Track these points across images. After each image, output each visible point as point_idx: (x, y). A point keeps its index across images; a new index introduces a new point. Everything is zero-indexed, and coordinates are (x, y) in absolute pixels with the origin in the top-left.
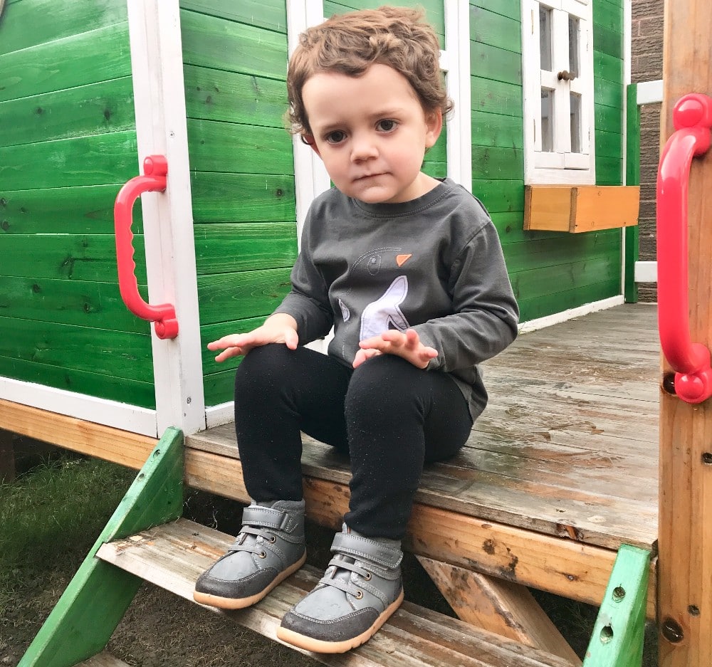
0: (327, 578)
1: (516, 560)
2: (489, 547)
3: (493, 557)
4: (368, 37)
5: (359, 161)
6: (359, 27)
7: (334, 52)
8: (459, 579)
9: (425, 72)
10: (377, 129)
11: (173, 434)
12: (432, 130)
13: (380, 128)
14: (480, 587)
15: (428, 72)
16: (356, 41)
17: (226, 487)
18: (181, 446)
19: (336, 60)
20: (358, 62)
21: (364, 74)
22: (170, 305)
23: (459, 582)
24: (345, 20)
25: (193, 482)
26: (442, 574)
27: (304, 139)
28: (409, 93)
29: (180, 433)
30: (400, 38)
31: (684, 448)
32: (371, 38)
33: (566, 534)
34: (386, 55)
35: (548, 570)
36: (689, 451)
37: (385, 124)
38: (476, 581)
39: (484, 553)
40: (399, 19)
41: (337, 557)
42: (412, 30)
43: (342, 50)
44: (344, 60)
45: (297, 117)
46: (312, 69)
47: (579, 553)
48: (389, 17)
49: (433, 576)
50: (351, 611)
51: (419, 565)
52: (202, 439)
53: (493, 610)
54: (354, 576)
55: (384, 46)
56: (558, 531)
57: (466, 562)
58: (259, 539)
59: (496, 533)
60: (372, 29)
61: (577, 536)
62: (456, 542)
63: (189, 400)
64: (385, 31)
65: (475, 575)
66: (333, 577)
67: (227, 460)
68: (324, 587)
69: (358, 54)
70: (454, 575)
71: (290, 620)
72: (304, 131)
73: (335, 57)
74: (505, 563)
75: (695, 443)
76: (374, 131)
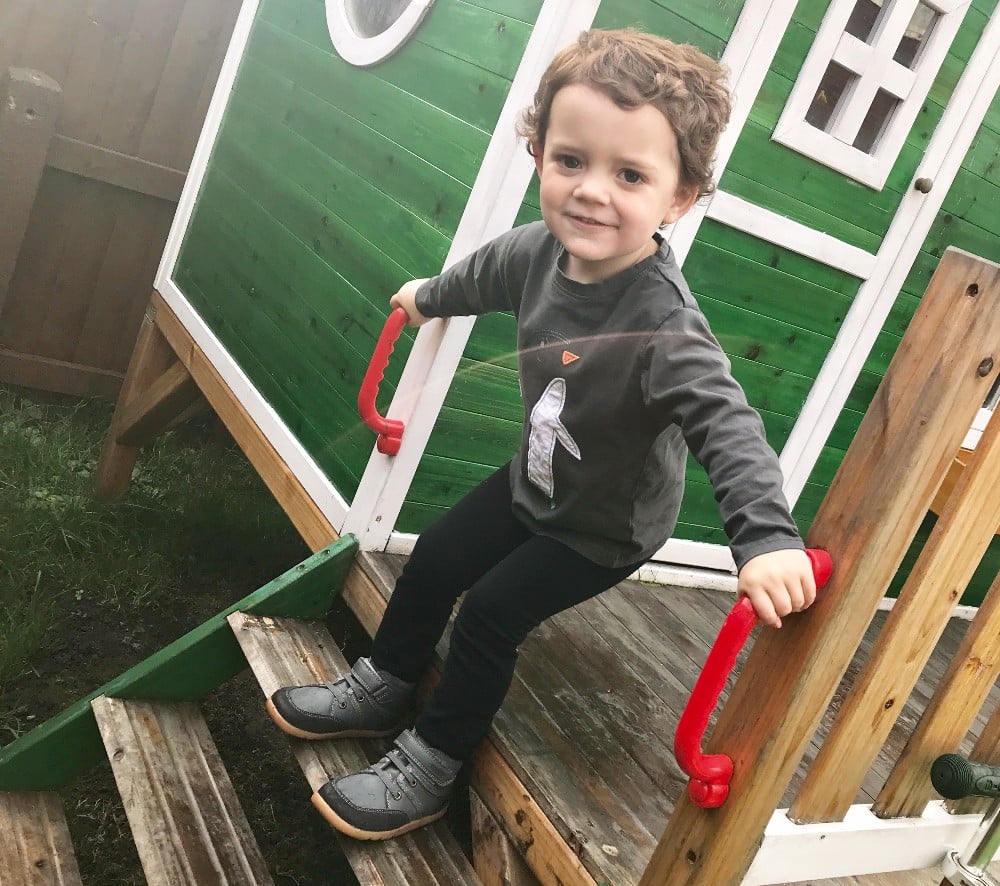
0: (377, 767)
1: (532, 842)
2: (520, 817)
3: (518, 827)
4: (656, 72)
5: (583, 200)
6: (649, 56)
7: (612, 71)
8: (488, 828)
9: (699, 141)
10: (618, 176)
11: (350, 542)
12: (679, 206)
13: (623, 176)
14: (500, 846)
15: (703, 142)
16: (641, 70)
17: (367, 618)
18: (352, 554)
19: (609, 80)
20: (632, 93)
21: (631, 110)
22: (400, 423)
23: (487, 830)
24: (640, 41)
25: (345, 595)
26: (479, 814)
27: (531, 147)
28: (671, 156)
29: (356, 545)
30: (690, 90)
31: (682, 836)
32: (658, 74)
33: (574, 846)
34: (665, 100)
35: (549, 867)
36: (684, 841)
37: (632, 175)
38: (499, 839)
39: (514, 819)
40: (699, 69)
41: (396, 752)
42: (708, 88)
43: (620, 72)
44: (618, 84)
45: (535, 120)
46: (579, 77)
47: (575, 869)
48: (688, 61)
49: (473, 812)
50: (384, 807)
51: (467, 794)
52: (371, 561)
53: (498, 871)
54: (401, 778)
55: (669, 90)
56: (571, 838)
57: (499, 818)
58: (350, 691)
59: (529, 808)
60: (664, 66)
61: (581, 852)
62: (501, 795)
63: (379, 519)
64: (677, 74)
65: (501, 832)
66: (384, 769)
67: (379, 597)
68: (372, 773)
69: (637, 85)
70: (487, 822)
71: (328, 790)
72: (536, 137)
73: (610, 77)
74: (525, 839)
75: (689, 838)
76: (614, 176)
